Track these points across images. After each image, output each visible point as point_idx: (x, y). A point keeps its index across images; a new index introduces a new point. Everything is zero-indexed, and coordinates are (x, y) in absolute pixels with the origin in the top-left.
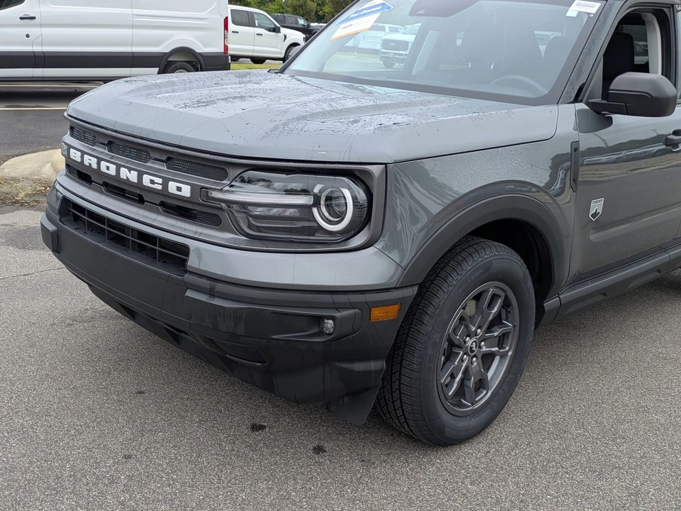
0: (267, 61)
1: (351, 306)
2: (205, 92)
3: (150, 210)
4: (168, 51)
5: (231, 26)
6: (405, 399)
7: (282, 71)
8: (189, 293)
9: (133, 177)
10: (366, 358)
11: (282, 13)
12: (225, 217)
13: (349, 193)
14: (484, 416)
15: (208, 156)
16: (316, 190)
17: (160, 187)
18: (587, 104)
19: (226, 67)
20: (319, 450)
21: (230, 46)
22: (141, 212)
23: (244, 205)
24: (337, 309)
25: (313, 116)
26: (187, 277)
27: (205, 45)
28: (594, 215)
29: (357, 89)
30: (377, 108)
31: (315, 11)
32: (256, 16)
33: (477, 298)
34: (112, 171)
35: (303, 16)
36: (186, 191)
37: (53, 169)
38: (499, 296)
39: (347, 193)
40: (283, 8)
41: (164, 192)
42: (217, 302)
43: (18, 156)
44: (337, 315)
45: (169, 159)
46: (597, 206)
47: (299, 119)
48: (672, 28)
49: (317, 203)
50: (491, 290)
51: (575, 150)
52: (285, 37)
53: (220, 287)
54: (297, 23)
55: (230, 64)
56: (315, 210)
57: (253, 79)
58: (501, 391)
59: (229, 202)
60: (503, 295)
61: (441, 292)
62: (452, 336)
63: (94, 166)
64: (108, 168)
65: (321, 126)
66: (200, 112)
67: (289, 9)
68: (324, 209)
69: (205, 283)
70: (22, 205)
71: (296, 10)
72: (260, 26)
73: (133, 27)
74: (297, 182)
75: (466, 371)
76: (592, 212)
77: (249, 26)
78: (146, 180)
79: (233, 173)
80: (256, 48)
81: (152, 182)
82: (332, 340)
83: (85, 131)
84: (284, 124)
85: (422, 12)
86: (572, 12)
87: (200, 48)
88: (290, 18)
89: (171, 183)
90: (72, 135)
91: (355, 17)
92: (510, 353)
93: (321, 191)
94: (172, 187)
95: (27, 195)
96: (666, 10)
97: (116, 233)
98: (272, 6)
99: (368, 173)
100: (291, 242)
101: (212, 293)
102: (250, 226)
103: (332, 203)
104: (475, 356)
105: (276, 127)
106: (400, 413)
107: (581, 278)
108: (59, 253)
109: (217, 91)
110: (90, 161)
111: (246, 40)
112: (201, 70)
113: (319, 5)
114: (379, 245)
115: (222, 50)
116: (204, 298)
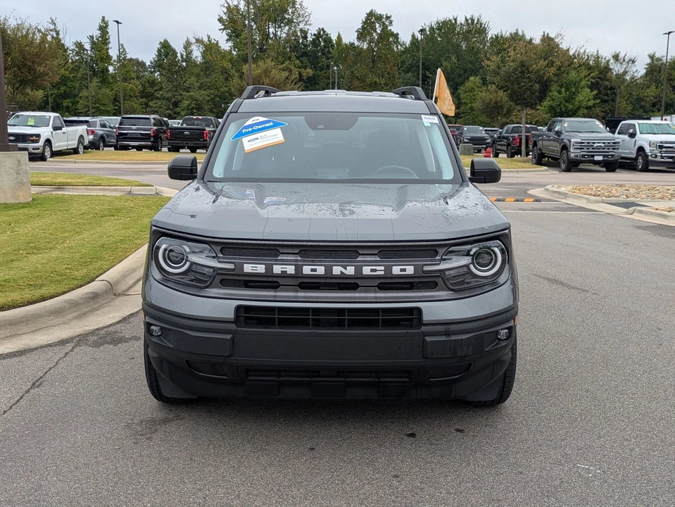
3: (366, 292)
8: (428, 339)
9: (350, 271)
13: (498, 251)
15: (425, 243)
17: (383, 272)
26: (424, 329)
34: (321, 269)
36: (410, 270)
39: (496, 249)
41: (387, 276)
42: (454, 338)
45: (382, 252)
49: (473, 262)
53: (452, 327)
56: (472, 266)
63: (291, 272)
64: (313, 270)
68: (477, 265)
69: (439, 328)
78: (366, 270)
81: (373, 270)
86: (427, 123)
89: (395, 268)
93: (475, 254)
94: (396, 270)
101: (447, 334)
102: (450, 284)
110: (284, 269)
116: (444, 338)
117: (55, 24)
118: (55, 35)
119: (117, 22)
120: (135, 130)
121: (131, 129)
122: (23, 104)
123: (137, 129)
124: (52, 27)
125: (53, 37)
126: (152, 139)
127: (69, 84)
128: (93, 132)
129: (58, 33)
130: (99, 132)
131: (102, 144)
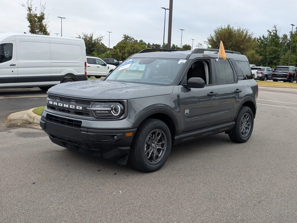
0: (102, 77)
1: (121, 133)
2: (84, 86)
3: (72, 114)
4: (64, 75)
5: (87, 64)
6: (136, 157)
7: (105, 80)
8: (82, 132)
9: (67, 106)
10: (125, 146)
11: (108, 58)
12: (90, 113)
13: (119, 107)
14: (159, 165)
15: (86, 99)
16: (112, 106)
17: (74, 108)
18: (182, 85)
19: (86, 79)
20: (115, 174)
21: (87, 72)
22: (69, 115)
23: (95, 111)
24: (117, 133)
25: (111, 90)
26: (81, 129)
27: (78, 72)
28: (187, 114)
29: (124, 84)
30: (127, 88)
31: (121, 56)
32: (97, 60)
33: (154, 133)
34: (62, 105)
35: (116, 59)
36: (81, 108)
37: (28, 116)
38: (160, 133)
39: (119, 106)
40: (108, 56)
41: (75, 109)
42: (89, 133)
43: (14, 113)
44: (117, 135)
45: (76, 101)
46: (187, 111)
47: (107, 90)
48: (210, 65)
49: (112, 110)
50: (158, 131)
51: (179, 97)
52: (109, 67)
53: (89, 130)
54: (114, 61)
55: (87, 79)
56: (112, 111)
57: (96, 82)
58: (163, 159)
59: (91, 110)
60: (161, 133)
61: (143, 130)
62: (148, 142)
63: (57, 105)
64: (60, 105)
65: (112, 92)
66: (83, 90)
67: (111, 56)
68: (114, 111)
69: (86, 129)
70: (20, 127)
71: (113, 56)
72: (98, 64)
73: (51, 67)
74: (107, 105)
75: (153, 153)
76: (186, 113)
77: (94, 64)
78: (71, 106)
79: (92, 103)
80: (97, 72)
81: (72, 107)
82: (116, 141)
83: (53, 97)
84: (104, 92)
85: (142, 63)
86: (179, 62)
87: (76, 73)
88: (111, 60)
89: (77, 107)
90: (49, 98)
91: (125, 65)
92: (165, 149)
93: (113, 107)
94: (77, 108)
95: (21, 124)
96: (208, 61)
97: (62, 121)
98: (103, 55)
99: (123, 102)
100: (106, 118)
101: (87, 132)
102: (96, 115)
103: (116, 110)
104: (155, 149)
105: (102, 92)
106: (135, 161)
107: (184, 132)
108: (45, 129)
109: (87, 85)
110: (55, 103)
111: (93, 69)
112: (77, 81)
113: (123, 54)
114: (127, 118)
115: (84, 74)
116: (86, 133)
117: (276, 28)
118: (275, 32)
119: (293, 25)
120: (281, 72)
121: (279, 72)
122: (252, 62)
123: (282, 72)
124: (274, 29)
125: (274, 33)
126: (288, 77)
127: (278, 53)
128: (262, 73)
129: (276, 31)
130: (265, 73)
131: (266, 78)
